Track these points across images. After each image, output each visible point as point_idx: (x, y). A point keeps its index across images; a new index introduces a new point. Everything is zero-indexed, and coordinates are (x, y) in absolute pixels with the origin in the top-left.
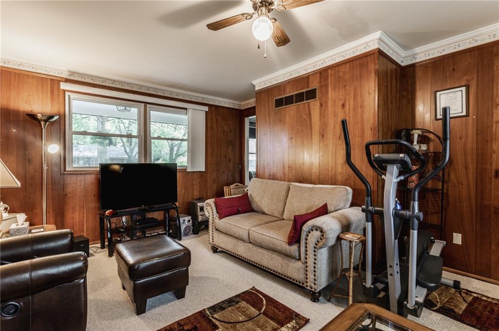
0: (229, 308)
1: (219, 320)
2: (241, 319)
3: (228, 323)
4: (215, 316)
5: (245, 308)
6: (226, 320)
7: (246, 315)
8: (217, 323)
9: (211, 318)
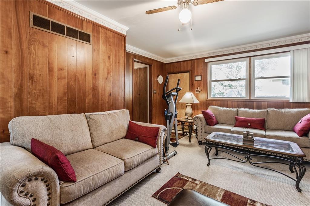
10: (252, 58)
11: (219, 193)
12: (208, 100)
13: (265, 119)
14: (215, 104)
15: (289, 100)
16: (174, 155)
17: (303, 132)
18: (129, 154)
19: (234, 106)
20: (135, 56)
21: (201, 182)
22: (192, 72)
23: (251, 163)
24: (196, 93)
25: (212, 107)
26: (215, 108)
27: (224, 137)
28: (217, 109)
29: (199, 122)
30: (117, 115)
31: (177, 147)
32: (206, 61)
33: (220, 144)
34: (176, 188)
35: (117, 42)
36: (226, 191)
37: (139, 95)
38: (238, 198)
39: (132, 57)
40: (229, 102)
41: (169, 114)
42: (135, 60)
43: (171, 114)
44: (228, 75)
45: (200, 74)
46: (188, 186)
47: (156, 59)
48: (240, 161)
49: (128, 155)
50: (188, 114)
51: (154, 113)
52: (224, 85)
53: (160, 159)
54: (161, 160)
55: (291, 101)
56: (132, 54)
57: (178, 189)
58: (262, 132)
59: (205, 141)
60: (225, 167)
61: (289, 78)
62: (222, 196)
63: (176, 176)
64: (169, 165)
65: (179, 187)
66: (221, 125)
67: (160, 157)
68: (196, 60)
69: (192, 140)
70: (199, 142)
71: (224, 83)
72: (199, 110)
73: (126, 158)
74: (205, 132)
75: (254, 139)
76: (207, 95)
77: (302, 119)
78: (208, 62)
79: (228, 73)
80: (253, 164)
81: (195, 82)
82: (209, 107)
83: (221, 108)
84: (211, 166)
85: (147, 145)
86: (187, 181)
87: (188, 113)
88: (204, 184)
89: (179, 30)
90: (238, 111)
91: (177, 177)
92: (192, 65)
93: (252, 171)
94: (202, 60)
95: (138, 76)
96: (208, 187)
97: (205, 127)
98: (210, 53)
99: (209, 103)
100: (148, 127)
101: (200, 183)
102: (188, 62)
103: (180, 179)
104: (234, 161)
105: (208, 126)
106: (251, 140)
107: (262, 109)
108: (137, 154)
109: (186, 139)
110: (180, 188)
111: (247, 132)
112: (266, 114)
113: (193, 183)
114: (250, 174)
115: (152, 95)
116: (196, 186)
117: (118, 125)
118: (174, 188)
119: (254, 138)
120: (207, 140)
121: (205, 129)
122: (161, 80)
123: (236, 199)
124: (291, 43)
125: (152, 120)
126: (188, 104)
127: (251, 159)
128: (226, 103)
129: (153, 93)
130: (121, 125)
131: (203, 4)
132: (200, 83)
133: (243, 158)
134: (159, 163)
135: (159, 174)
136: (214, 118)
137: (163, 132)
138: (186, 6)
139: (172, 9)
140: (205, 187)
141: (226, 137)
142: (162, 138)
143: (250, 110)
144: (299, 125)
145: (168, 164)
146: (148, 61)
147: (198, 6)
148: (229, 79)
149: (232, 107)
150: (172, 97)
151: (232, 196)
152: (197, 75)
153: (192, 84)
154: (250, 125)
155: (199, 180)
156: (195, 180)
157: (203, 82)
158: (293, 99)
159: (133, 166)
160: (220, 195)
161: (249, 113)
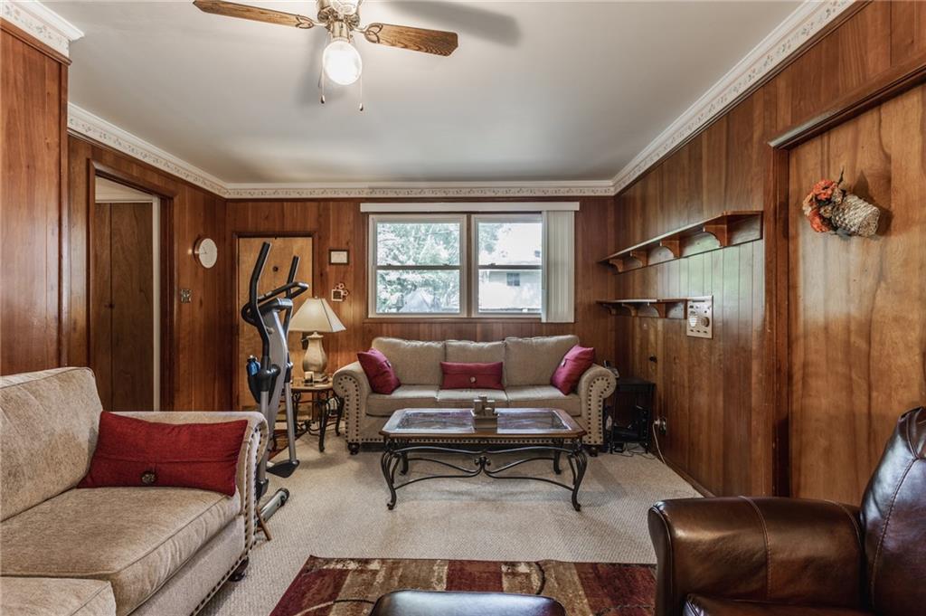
10: (473, 216)
11: (436, 574)
12: (367, 321)
13: (502, 364)
14: (388, 332)
15: (541, 319)
16: (283, 502)
17: (569, 385)
18: (134, 547)
19: (433, 336)
20: (97, 151)
21: (383, 561)
22: (320, 238)
23: (488, 473)
24: (333, 300)
25: (381, 342)
26: (389, 343)
27: (427, 420)
28: (395, 344)
29: (350, 386)
30: (33, 393)
31: (294, 474)
32: (362, 210)
33: (413, 441)
34: (315, 608)
35: (20, 77)
36: (452, 563)
37: (111, 306)
38: (481, 570)
39: (83, 154)
40: (421, 326)
41: (268, 372)
42: (97, 166)
43: (273, 370)
44: (397, 252)
45: (344, 247)
46: (349, 586)
47: (190, 180)
48: (465, 474)
49: (127, 552)
50: (312, 365)
51: (182, 372)
52: (387, 278)
53: (246, 531)
54: (249, 534)
55: (544, 320)
56: (84, 142)
57: (322, 609)
58: (501, 395)
59: (382, 441)
60: (431, 499)
61: (540, 271)
62: (445, 581)
63: (305, 570)
64: (273, 540)
65: (324, 602)
66: (408, 390)
67: (246, 523)
68: (331, 203)
69: (327, 444)
70: (350, 444)
71: (387, 274)
72: (341, 351)
73: (119, 568)
74: (368, 415)
75: (497, 414)
76: (364, 307)
77: (566, 357)
78: (367, 214)
79: (398, 249)
80: (494, 475)
81: (328, 269)
82: (374, 343)
83: (406, 343)
84: (398, 507)
85: (199, 492)
86: (344, 573)
87: (313, 362)
88: (396, 563)
89: (323, 102)
90: (445, 347)
91: (308, 571)
92: (320, 216)
93: (490, 492)
94: (352, 204)
95: (107, 231)
96: (406, 567)
97: (367, 398)
98: (373, 189)
99: (370, 331)
100: (195, 425)
101: (383, 563)
102: (309, 204)
103: (321, 574)
104: (449, 479)
105: (377, 396)
106: (493, 417)
107: (492, 341)
108: (166, 536)
109: (306, 443)
110: (329, 603)
111: (480, 398)
112: (504, 350)
113: (362, 571)
114: (488, 500)
115: (175, 307)
116: (375, 579)
117: (45, 438)
118: (308, 610)
119: (497, 410)
120: (386, 435)
121: (368, 405)
122: (208, 253)
123: (478, 574)
124: (542, 195)
125: (173, 397)
126: (313, 336)
127: (489, 464)
128: (415, 328)
129: (179, 300)
130: (61, 436)
131: (393, 45)
132: (345, 272)
133: (470, 466)
134: (244, 542)
135: (243, 583)
136: (391, 370)
137: (255, 434)
138: (344, 33)
139: (297, 26)
140: (400, 572)
141: (432, 419)
142: (254, 454)
143: (472, 345)
144: (562, 370)
145: (269, 539)
146: (156, 180)
147: (377, 45)
148: (399, 264)
149: (430, 340)
150: (275, 314)
151: (468, 568)
152: (335, 247)
153: (322, 275)
154: (474, 379)
155: (376, 556)
156: (367, 561)
157: (353, 270)
158: (548, 317)
159: (152, 586)
160: (440, 580)
161: (470, 350)
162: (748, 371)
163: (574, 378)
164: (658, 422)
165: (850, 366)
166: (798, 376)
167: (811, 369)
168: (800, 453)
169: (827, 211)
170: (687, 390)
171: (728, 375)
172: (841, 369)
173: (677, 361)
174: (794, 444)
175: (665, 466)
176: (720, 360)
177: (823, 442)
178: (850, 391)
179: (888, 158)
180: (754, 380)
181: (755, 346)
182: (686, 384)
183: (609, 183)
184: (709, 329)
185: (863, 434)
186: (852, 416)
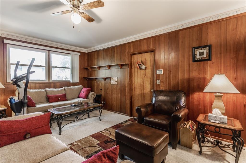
0: (92, 153)
1: (97, 147)
2: (87, 148)
3: (93, 146)
4: (99, 149)
5: (84, 154)
6: (94, 147)
7: (84, 150)
8: (97, 146)
9: (101, 148)
10: (50, 52)
11: (90, 139)
13: (65, 94)
15: (70, 82)
17: (86, 97)
23: (78, 119)
32: (5, 42)
46: (75, 148)
60: (68, 129)
62: (93, 138)
76: (5, 78)
80: (80, 119)
84: (62, 134)
90: (46, 91)
96: (83, 140)
101: (77, 142)
112: (64, 90)
113: (74, 145)
123: (98, 135)
124: (70, 49)
140: (82, 142)
144: (83, 94)
151: (95, 135)
154: (60, 99)
158: (73, 81)
161: (55, 91)
162: (125, 89)
163: (87, 95)
164: (103, 102)
165: (141, 87)
166: (133, 89)
167: (136, 88)
168: (134, 101)
169: (140, 66)
170: (111, 95)
171: (121, 91)
172: (140, 88)
173: (108, 89)
174: (133, 100)
175: (105, 110)
176: (119, 88)
177: (137, 98)
178: (141, 91)
179: (146, 60)
180: (126, 91)
181: (127, 85)
182: (111, 93)
183: (86, 50)
184: (117, 83)
185: (143, 96)
186: (142, 94)
